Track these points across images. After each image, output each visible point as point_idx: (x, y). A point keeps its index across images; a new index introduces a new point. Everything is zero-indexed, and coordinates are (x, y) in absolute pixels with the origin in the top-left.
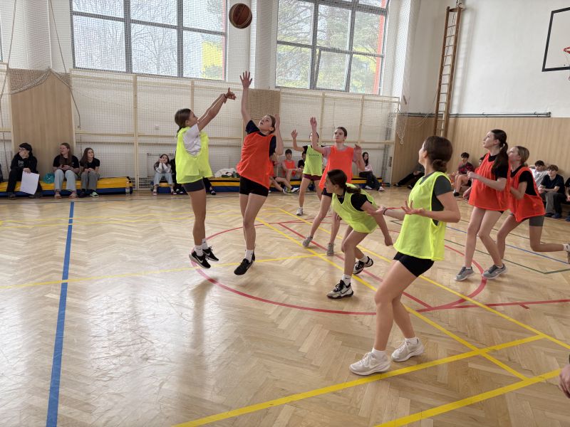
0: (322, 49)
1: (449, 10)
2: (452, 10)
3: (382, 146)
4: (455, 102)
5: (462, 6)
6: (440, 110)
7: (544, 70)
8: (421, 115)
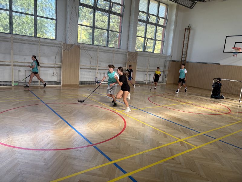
0: (148, 39)
1: (186, 29)
2: (187, 29)
3: (163, 71)
4: (188, 58)
5: (190, 28)
6: (183, 60)
7: (224, 52)
8: (175, 61)
